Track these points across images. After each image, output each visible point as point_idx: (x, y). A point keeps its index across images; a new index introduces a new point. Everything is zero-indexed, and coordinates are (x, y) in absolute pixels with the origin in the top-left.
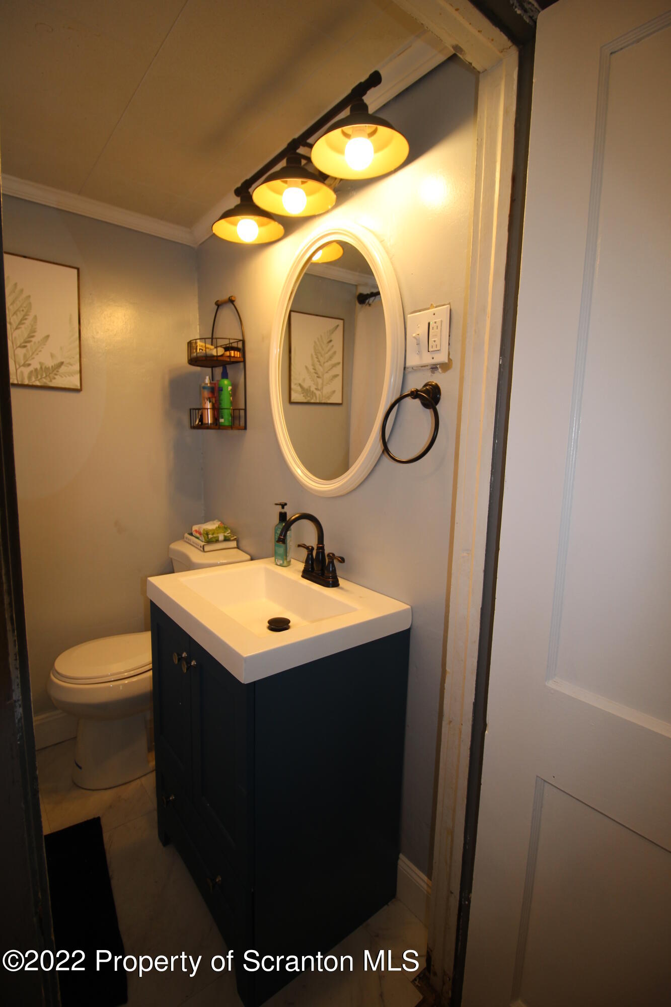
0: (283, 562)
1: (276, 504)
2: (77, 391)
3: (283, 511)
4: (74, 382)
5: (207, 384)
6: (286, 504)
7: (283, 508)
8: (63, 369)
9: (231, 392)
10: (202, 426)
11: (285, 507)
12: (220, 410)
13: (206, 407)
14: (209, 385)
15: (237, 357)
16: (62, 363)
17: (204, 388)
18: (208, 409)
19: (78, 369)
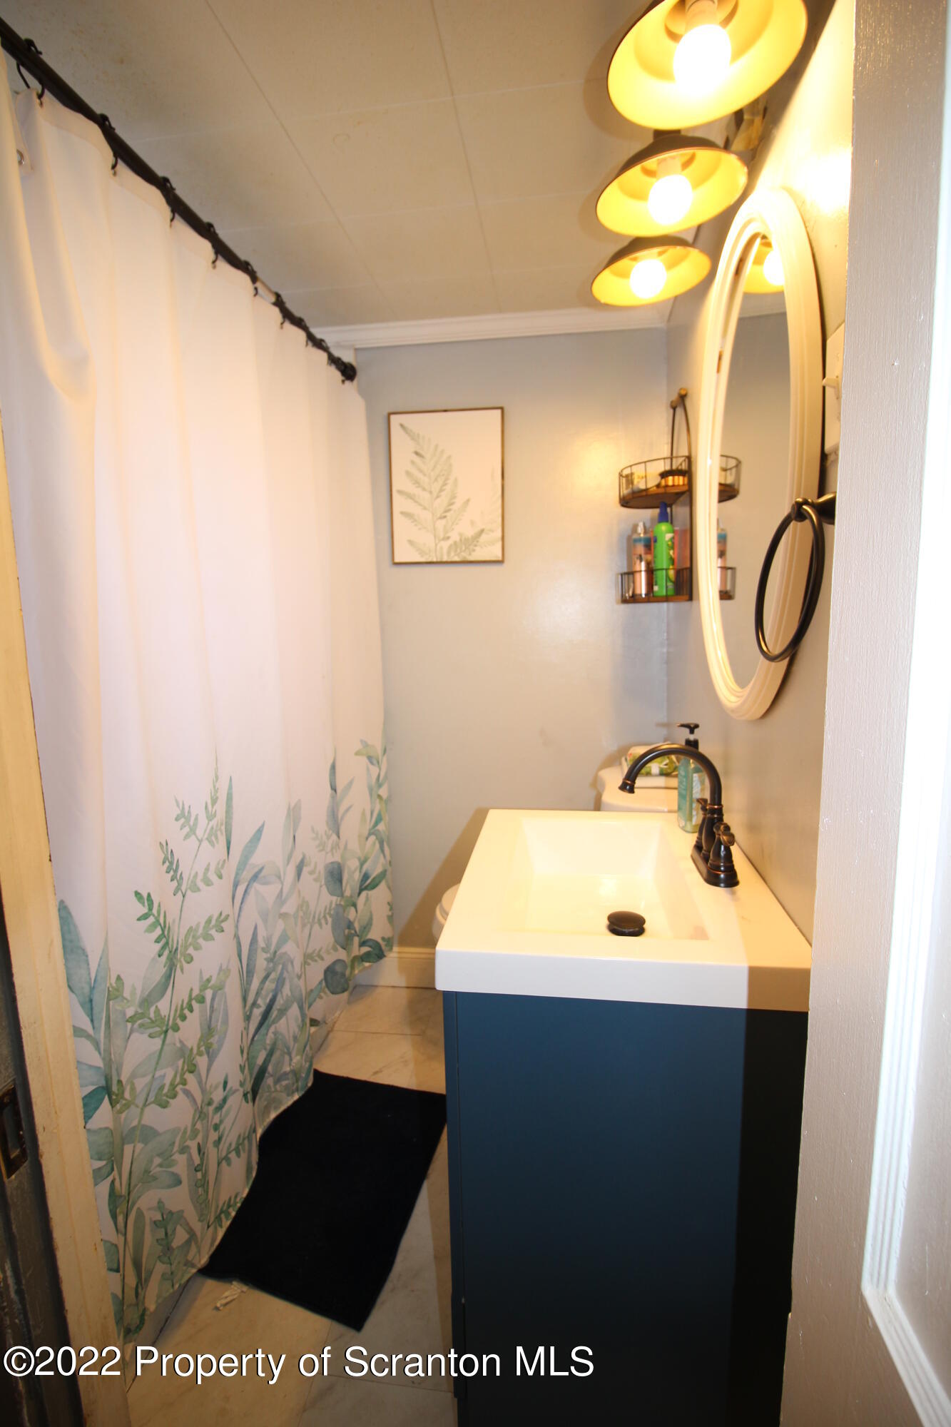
0: (686, 824)
1: (683, 726)
2: (500, 562)
3: (692, 737)
4: (495, 553)
5: (640, 534)
6: (697, 726)
7: (692, 732)
8: (484, 537)
9: (670, 543)
10: (634, 599)
11: (696, 730)
12: (654, 573)
13: (638, 569)
14: (642, 535)
15: (678, 485)
16: (482, 531)
17: (636, 541)
18: (641, 571)
19: (499, 534)
